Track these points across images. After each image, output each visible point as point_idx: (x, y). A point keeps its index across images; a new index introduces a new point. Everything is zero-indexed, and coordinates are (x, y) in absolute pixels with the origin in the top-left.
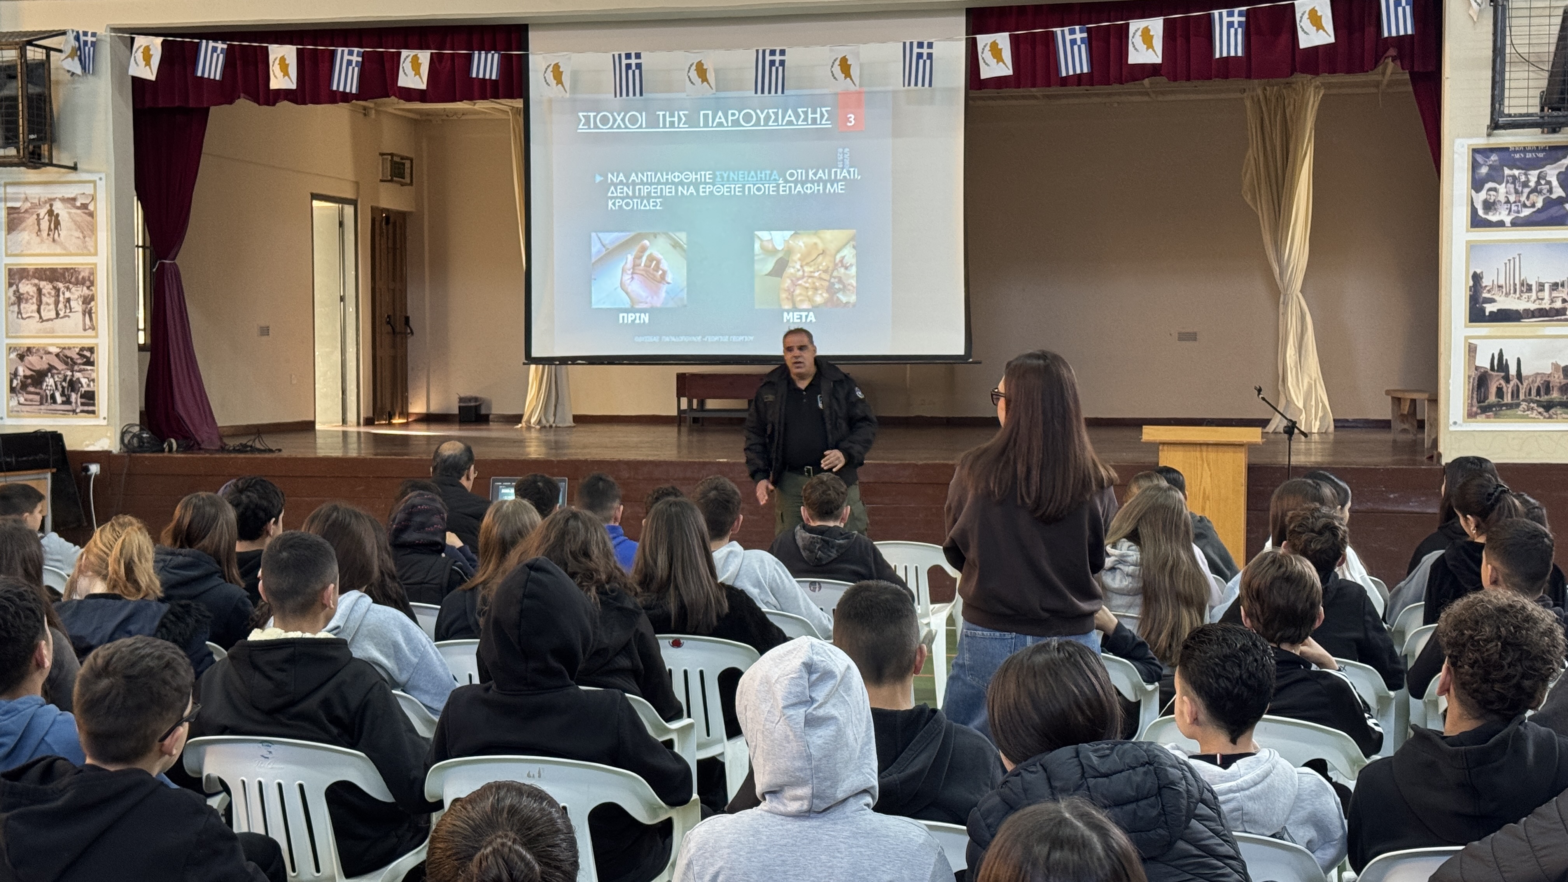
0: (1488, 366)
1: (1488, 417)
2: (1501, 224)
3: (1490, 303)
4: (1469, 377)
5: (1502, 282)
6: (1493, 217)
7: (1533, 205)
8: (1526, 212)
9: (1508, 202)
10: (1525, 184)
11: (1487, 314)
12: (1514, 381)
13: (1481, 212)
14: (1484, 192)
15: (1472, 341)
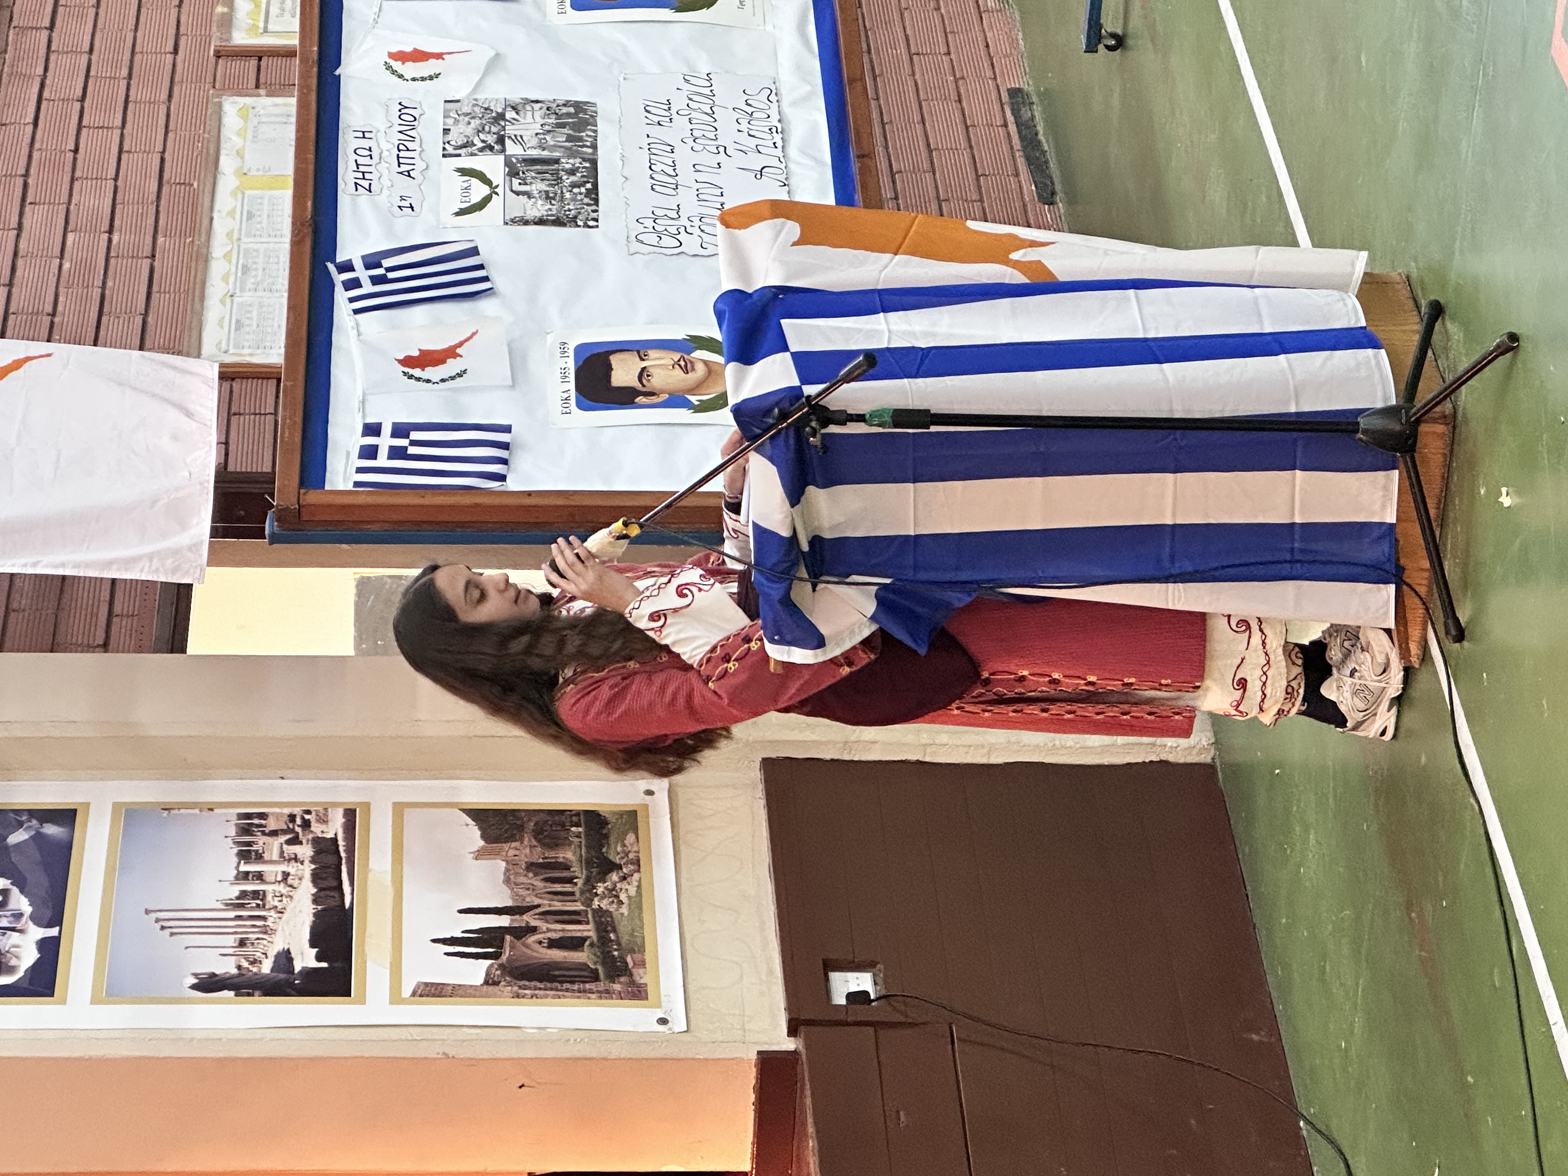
0: (486, 964)
1: (643, 964)
3: (290, 960)
4: (518, 996)
5: (231, 940)
11: (324, 965)
12: (529, 919)
15: (407, 992)
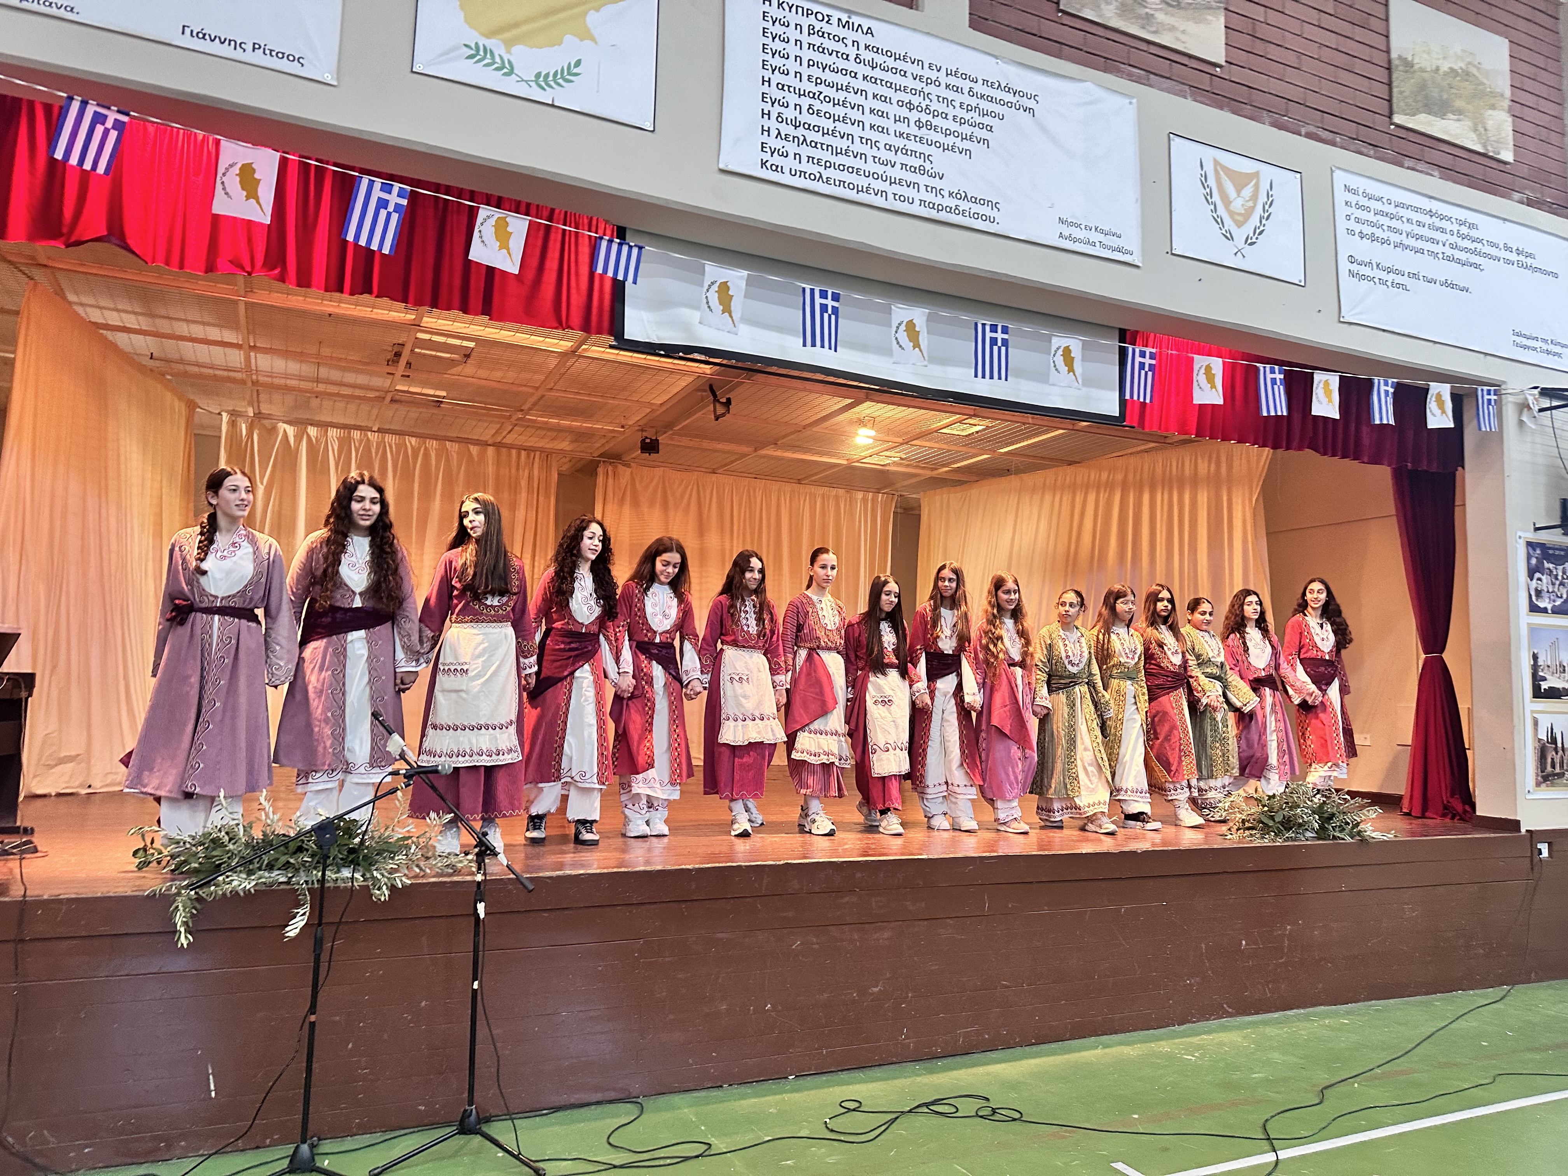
0: (1545, 739)
1: (1547, 786)
2: (1545, 610)
3: (1544, 681)
4: (1535, 748)
5: (1549, 663)
6: (1542, 605)
7: (1561, 597)
8: (1559, 602)
9: (1548, 592)
10: (1557, 579)
11: (1543, 691)
12: (1560, 753)
13: (1534, 598)
14: (1535, 581)
15: (1535, 715)
